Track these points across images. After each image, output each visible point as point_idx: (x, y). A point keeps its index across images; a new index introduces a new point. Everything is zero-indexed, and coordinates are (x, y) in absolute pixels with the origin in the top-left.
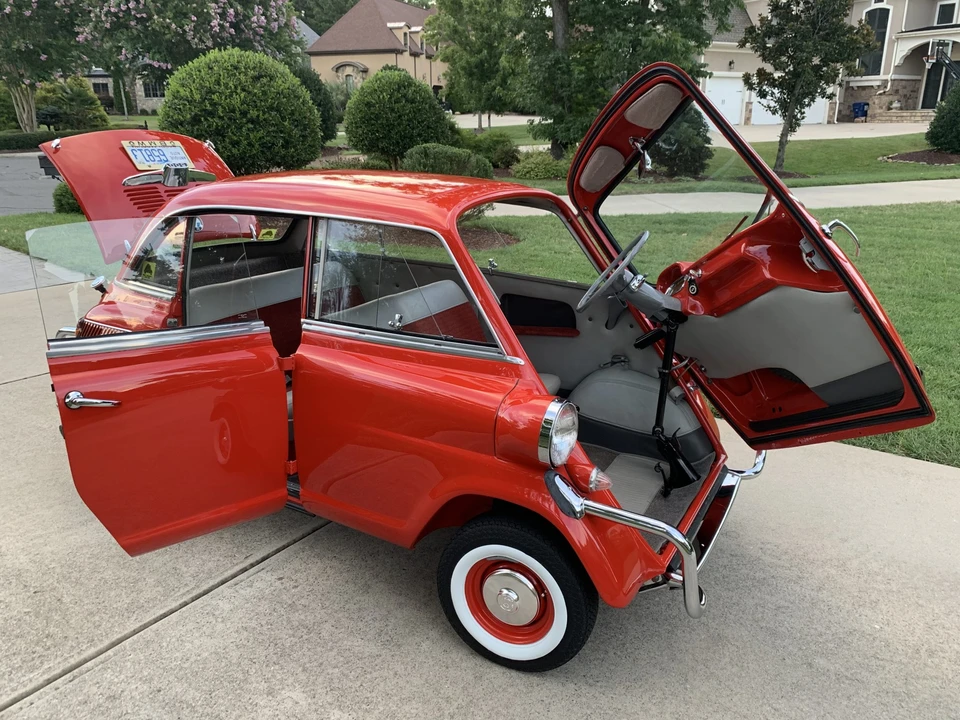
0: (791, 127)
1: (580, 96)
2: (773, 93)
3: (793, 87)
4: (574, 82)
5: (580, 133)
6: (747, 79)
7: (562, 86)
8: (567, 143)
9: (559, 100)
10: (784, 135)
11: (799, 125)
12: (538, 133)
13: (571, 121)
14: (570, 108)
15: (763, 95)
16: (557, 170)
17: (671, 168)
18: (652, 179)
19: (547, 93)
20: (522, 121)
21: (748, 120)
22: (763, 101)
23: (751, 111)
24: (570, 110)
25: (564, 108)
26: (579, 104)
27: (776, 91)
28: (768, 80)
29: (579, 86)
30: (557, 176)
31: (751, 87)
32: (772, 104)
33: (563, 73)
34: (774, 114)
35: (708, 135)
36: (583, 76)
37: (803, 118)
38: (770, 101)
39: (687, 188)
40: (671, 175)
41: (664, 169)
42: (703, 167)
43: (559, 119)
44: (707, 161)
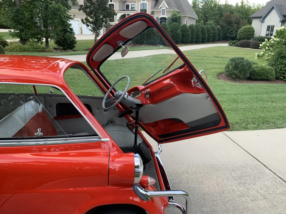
0: (97, 35)
1: (29, 23)
2: (91, 26)
3: (96, 24)
4: (26, 18)
5: (31, 36)
6: (82, 21)
7: (21, 19)
8: (27, 39)
9: (21, 24)
10: (96, 38)
11: (99, 35)
12: (14, 35)
13: (27, 32)
14: (25, 27)
15: (88, 26)
16: (24, 48)
17: (64, 47)
18: (59, 51)
19: (15, 21)
20: (7, 31)
21: (82, 33)
22: (88, 27)
23: (82, 30)
24: (26, 28)
25: (23, 27)
26: (28, 26)
27: (91, 25)
28: (89, 21)
29: (28, 20)
30: (25, 51)
31: (84, 23)
32: (91, 29)
33: (21, 14)
34: (92, 31)
35: (75, 36)
36: (29, 16)
37: (100, 33)
38: (90, 28)
39: (72, 54)
40: (65, 49)
41: (62, 48)
42: (74, 47)
43: (22, 31)
44: (75, 45)
